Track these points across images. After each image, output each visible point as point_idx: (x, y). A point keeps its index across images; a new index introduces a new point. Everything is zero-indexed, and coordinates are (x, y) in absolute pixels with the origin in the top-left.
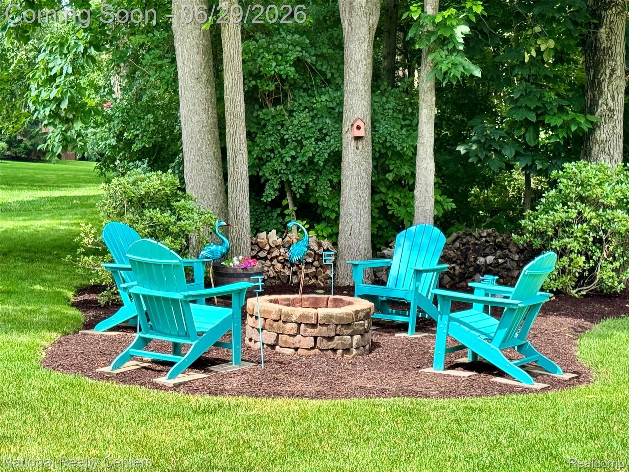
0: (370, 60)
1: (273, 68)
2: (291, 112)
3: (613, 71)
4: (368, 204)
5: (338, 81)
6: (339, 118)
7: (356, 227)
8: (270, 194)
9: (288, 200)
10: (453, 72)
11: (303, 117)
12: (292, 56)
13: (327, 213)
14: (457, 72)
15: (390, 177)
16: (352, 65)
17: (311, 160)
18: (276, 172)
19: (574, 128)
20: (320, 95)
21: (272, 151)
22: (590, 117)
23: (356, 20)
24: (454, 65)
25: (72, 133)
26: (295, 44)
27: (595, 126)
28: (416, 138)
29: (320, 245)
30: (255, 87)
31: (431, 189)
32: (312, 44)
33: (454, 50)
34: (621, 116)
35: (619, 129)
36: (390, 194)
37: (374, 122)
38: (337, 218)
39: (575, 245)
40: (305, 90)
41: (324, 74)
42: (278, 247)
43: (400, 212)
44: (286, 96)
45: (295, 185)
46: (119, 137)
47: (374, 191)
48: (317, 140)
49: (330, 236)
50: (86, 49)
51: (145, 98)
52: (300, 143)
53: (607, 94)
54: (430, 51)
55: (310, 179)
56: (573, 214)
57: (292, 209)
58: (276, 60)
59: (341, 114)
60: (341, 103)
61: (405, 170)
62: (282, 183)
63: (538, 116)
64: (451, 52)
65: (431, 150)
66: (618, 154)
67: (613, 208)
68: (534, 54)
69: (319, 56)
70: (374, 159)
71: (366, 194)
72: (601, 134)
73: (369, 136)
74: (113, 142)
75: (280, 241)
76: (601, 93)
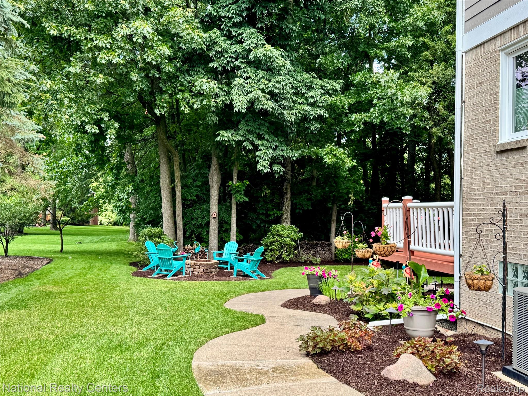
0: (218, 196)
1: (189, 197)
2: (194, 210)
3: (287, 199)
4: (217, 237)
5: (208, 201)
6: (209, 212)
7: (214, 243)
8: (188, 234)
9: (193, 236)
10: (241, 200)
11: (198, 211)
12: (195, 194)
13: (205, 240)
14: (242, 200)
15: (224, 229)
16: (213, 197)
17: (200, 224)
18: (190, 228)
19: (276, 215)
20: (203, 205)
21: (189, 221)
22: (281, 212)
23: (214, 184)
24: (241, 198)
25: (126, 216)
26: (196, 190)
27: (282, 215)
28: (231, 218)
29: (203, 249)
30: (184, 203)
31: (235, 232)
32: (201, 190)
33: (241, 194)
34: (290, 212)
35: (289, 215)
36: (224, 234)
37: (219, 213)
38: (208, 241)
39: (275, 248)
40: (199, 204)
41: (204, 199)
42: (191, 249)
43: (227, 239)
44: (193, 205)
45: (195, 232)
46: (142, 217)
47: (219, 233)
48: (202, 218)
49: (206, 247)
50: (132, 191)
51: (151, 206)
52: (197, 219)
53: (285, 205)
54: (235, 194)
55: (200, 230)
56: (275, 239)
57: (194, 239)
58: (190, 195)
59: (209, 211)
60: (209, 207)
61: (228, 227)
62: (192, 231)
63: (266, 212)
64: (240, 194)
65: (235, 221)
66: (289, 222)
67: (286, 238)
68: (264, 194)
69: (203, 194)
70: (219, 223)
71: (217, 234)
72: (284, 217)
73: (217, 217)
74: (140, 219)
75: (191, 248)
76: (284, 205)
